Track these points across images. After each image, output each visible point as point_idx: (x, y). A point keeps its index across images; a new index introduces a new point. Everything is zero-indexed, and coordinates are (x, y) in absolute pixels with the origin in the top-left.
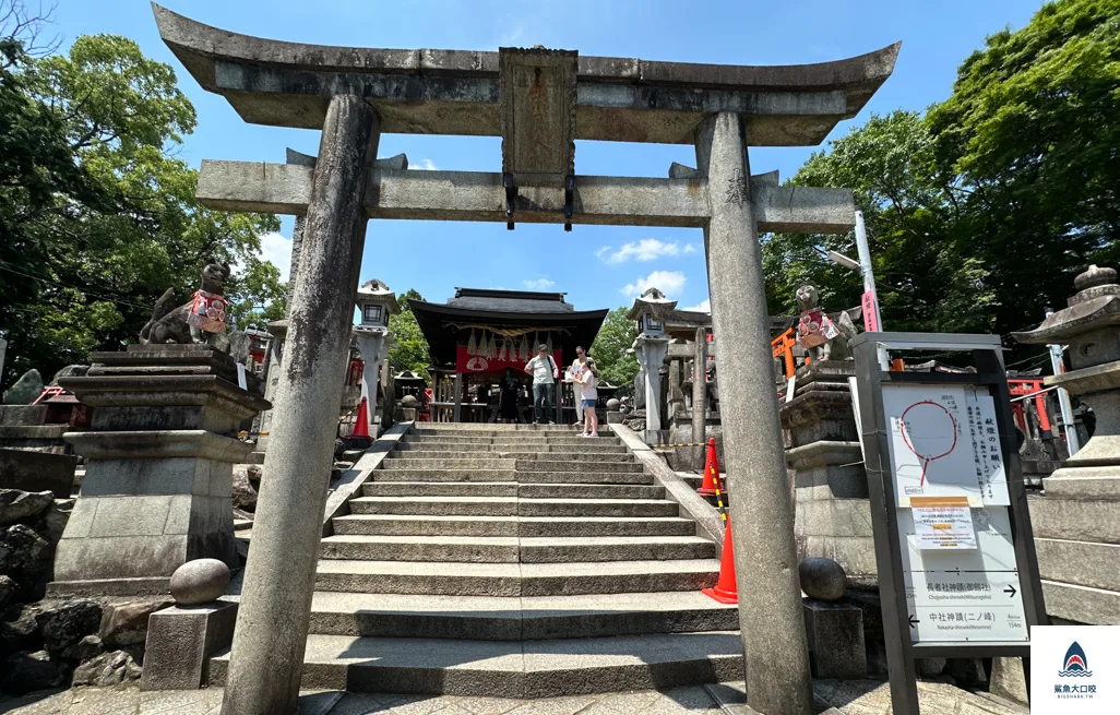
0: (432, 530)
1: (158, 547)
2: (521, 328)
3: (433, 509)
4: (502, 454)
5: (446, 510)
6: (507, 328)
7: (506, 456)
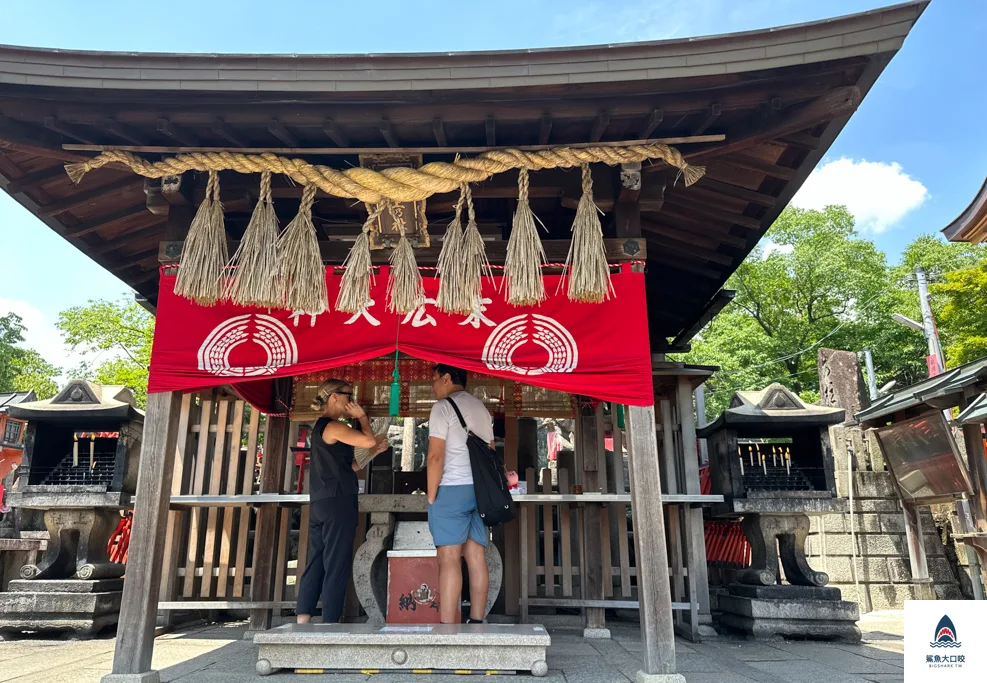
6: (377, 164)
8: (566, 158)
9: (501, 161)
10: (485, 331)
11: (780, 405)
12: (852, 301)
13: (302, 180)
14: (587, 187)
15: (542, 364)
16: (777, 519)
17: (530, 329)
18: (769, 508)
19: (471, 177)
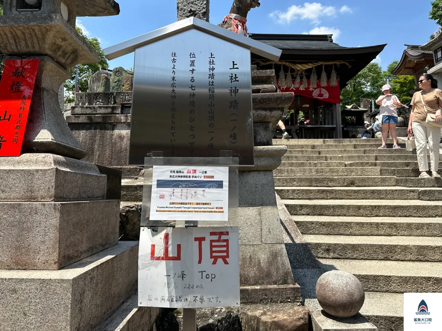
0: (389, 231)
1: (263, 257)
2: (312, 63)
3: (362, 211)
4: (347, 163)
5: (374, 212)
6: (301, 63)
7: (351, 165)
8: (330, 63)
9: (320, 63)
10: (313, 91)
11: (355, 108)
12: (369, 84)
13: (288, 66)
14: (333, 68)
15: (322, 97)
16: (352, 132)
17: (320, 91)
18: (351, 129)
19: (315, 66)
